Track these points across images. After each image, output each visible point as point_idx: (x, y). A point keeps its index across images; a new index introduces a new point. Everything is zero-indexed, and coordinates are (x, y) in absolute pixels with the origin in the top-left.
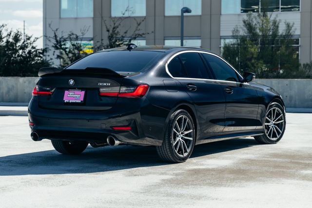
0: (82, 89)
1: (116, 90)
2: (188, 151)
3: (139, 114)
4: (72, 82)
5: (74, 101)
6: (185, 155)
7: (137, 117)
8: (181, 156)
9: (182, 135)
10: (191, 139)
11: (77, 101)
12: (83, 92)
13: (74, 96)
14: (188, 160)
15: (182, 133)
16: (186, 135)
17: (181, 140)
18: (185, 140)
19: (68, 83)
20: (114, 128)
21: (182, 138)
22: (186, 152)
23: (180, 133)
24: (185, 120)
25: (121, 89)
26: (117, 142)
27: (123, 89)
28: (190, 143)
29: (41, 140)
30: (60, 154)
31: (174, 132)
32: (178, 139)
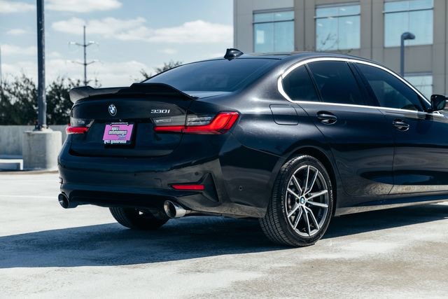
0: (129, 121)
1: (179, 120)
2: (319, 226)
3: (217, 162)
5: (117, 142)
6: (313, 233)
7: (215, 167)
8: (305, 235)
9: (306, 200)
10: (326, 206)
11: (122, 142)
12: (132, 126)
13: (117, 134)
14: (319, 242)
15: (307, 196)
16: (316, 200)
17: (305, 207)
18: (314, 208)
19: (107, 111)
20: (176, 187)
21: (307, 204)
22: (314, 227)
23: (304, 196)
24: (312, 173)
25: (189, 119)
26: (180, 211)
27: (193, 120)
28: (322, 214)
29: (74, 206)
31: (289, 193)
32: (298, 206)
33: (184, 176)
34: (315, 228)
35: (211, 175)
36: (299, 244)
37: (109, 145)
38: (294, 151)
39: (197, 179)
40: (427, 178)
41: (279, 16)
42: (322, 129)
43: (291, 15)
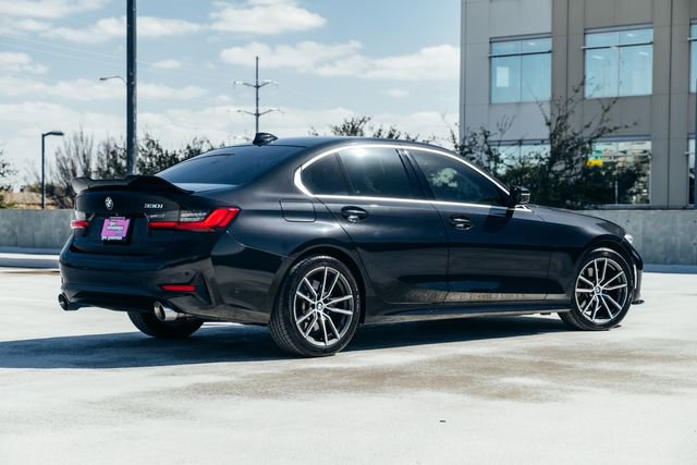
0: (126, 216)
1: (173, 216)
2: (340, 335)
3: (209, 262)
4: (109, 202)
5: (113, 238)
6: (331, 343)
7: (207, 267)
8: (322, 344)
9: (325, 305)
10: (350, 313)
11: (118, 238)
12: (128, 221)
13: (115, 229)
15: (325, 301)
16: (339, 305)
17: (321, 312)
18: (333, 315)
19: (104, 204)
20: (166, 287)
21: (325, 311)
23: (321, 300)
24: (331, 276)
25: (183, 215)
26: (169, 314)
27: (186, 216)
28: (345, 322)
30: (148, 336)
31: (299, 297)
32: (312, 311)
33: (172, 276)
34: (334, 336)
35: (202, 276)
36: (312, 354)
37: (106, 241)
38: (306, 250)
39: (186, 279)
40: (496, 285)
41: (532, 45)
42: (347, 226)
43: (547, 44)
